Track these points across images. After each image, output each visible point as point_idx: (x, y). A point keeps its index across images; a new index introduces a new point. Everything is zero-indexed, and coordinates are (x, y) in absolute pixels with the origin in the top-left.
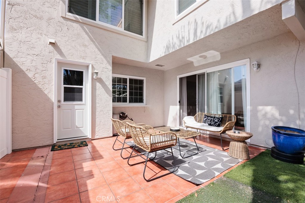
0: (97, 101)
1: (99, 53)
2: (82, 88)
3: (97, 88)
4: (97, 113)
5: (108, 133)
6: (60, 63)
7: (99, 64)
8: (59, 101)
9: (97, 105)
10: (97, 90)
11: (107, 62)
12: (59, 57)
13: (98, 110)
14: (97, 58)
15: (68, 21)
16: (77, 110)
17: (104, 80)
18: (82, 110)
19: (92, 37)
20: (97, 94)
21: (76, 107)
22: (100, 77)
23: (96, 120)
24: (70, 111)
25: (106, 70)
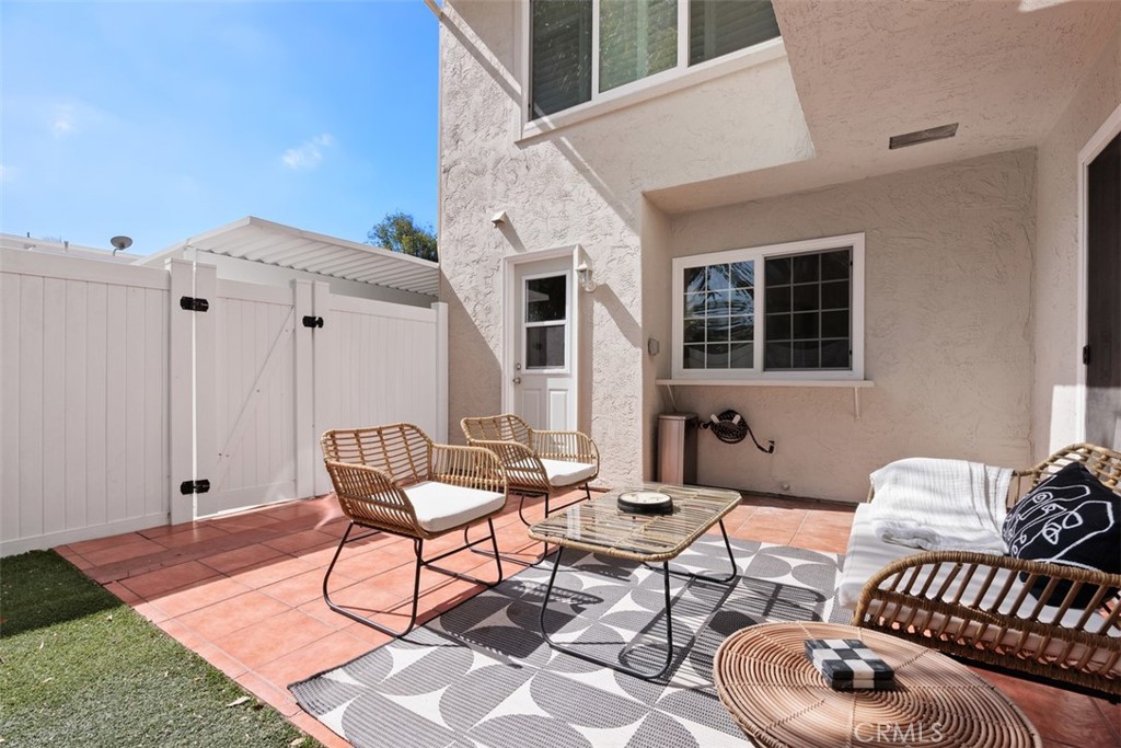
0: (595, 366)
1: (601, 200)
2: (563, 326)
3: (596, 320)
4: (595, 404)
5: (629, 476)
6: (519, 267)
7: (600, 237)
8: (517, 368)
9: (596, 377)
10: (595, 328)
11: (623, 224)
12: (511, 252)
13: (598, 393)
14: (595, 222)
15: (526, 147)
16: (552, 393)
17: (616, 289)
18: (564, 393)
19: (582, 160)
20: (595, 341)
21: (551, 383)
22: (602, 283)
23: (593, 427)
24: (537, 392)
25: (622, 252)
